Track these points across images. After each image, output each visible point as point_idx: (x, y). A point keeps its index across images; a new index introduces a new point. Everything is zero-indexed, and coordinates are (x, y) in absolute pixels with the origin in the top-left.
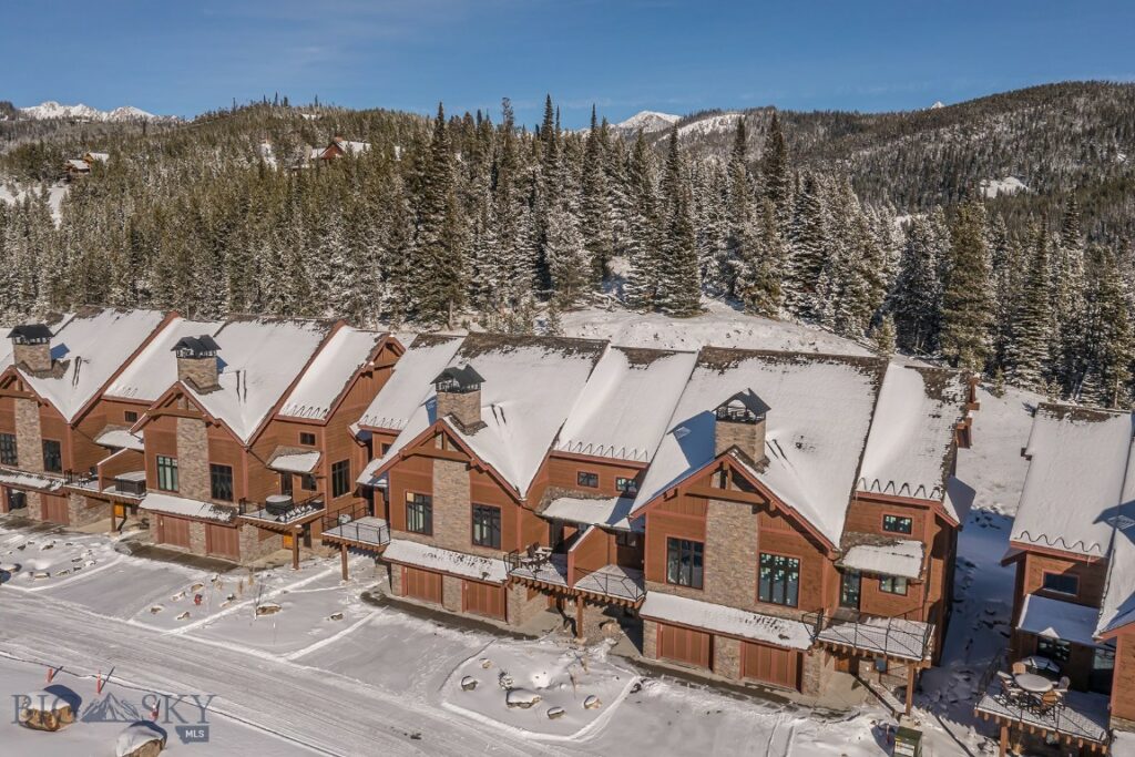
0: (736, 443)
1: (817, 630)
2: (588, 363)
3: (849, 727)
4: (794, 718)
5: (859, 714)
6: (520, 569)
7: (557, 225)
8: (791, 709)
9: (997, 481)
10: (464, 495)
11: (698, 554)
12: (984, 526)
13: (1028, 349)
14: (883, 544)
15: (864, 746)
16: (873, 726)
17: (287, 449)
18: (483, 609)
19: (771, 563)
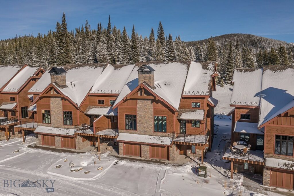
0: (145, 81)
1: (173, 138)
2: (102, 69)
3: (184, 168)
4: (166, 167)
5: (187, 164)
6: (79, 131)
7: (99, 47)
8: (165, 165)
9: (224, 106)
10: (60, 109)
11: (135, 119)
12: (221, 118)
13: (229, 75)
14: (192, 111)
15: (189, 173)
16: (192, 168)
17: (6, 103)
18: (68, 147)
19: (157, 119)
